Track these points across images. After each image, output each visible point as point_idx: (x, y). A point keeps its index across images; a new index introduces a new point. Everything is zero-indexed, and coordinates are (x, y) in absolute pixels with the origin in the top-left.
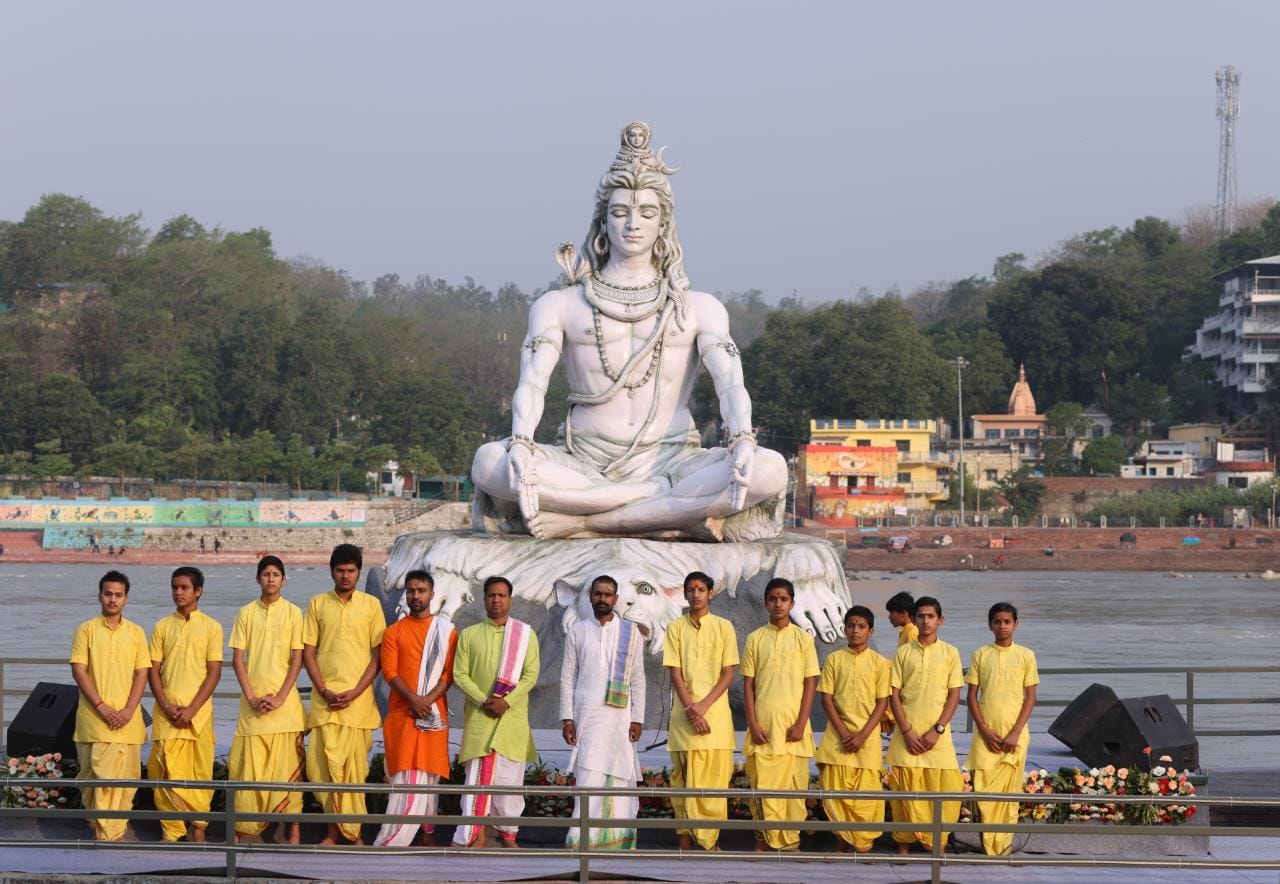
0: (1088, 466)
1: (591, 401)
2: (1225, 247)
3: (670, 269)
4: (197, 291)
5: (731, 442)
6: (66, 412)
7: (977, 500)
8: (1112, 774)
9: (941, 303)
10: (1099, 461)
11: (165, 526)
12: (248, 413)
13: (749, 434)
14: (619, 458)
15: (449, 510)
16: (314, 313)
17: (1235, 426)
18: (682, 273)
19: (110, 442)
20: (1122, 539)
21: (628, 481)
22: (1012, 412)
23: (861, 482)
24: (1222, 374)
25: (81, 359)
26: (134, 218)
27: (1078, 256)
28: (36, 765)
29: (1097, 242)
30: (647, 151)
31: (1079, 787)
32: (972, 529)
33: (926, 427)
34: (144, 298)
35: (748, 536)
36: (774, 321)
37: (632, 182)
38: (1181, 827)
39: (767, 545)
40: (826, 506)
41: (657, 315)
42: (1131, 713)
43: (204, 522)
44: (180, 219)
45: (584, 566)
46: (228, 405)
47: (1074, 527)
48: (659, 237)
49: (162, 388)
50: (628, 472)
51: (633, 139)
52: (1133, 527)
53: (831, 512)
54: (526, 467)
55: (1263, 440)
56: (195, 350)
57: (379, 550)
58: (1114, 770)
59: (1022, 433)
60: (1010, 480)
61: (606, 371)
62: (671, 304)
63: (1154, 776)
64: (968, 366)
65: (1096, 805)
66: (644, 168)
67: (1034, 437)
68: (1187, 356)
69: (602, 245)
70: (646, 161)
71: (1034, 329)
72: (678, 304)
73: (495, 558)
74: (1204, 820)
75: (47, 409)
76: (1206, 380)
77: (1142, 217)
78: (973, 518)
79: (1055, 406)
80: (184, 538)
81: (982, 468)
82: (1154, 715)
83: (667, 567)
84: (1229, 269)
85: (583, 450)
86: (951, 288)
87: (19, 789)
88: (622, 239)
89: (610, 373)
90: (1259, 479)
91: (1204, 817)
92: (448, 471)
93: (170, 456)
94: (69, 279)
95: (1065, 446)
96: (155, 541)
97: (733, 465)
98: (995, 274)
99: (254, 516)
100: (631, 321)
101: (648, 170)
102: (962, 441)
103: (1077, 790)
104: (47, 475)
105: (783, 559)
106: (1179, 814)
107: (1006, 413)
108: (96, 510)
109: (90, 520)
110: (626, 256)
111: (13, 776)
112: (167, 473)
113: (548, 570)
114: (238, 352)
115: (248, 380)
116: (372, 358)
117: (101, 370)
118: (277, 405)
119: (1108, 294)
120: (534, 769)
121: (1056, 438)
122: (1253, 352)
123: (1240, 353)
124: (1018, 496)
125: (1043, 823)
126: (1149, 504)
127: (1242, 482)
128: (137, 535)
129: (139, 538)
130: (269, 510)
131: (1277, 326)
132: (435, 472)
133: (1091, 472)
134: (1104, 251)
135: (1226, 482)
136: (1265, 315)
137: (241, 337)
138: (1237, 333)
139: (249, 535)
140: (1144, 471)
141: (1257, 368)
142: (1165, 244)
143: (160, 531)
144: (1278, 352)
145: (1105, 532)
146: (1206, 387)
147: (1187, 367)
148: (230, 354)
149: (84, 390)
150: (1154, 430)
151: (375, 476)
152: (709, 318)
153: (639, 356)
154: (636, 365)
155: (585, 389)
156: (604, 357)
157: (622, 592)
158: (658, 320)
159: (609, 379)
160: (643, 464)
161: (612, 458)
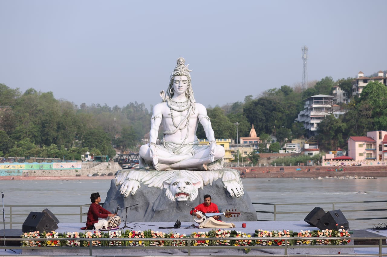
0: (270, 151)
1: (170, 133)
2: (305, 93)
3: (190, 97)
4: (35, 108)
7: (242, 160)
8: (328, 231)
9: (230, 109)
10: (273, 149)
11: (28, 170)
12: (49, 140)
13: (214, 141)
14: (178, 148)
15: (103, 164)
16: (66, 114)
17: (309, 139)
18: (194, 98)
19: (13, 148)
20: (280, 169)
21: (181, 155)
24: (305, 126)
25: (5, 126)
26: (18, 89)
27: (267, 96)
28: (32, 235)
29: (271, 92)
30: (184, 65)
31: (319, 235)
32: (241, 167)
33: (228, 141)
34: (21, 110)
35: (214, 169)
37: (180, 74)
38: (346, 245)
41: (188, 110)
42: (332, 215)
43: (38, 168)
44: (30, 89)
45: (171, 178)
46: (43, 138)
47: (268, 166)
48: (187, 89)
49: (26, 133)
50: (181, 152)
51: (180, 62)
52: (283, 166)
54: (154, 151)
55: (316, 143)
56: (35, 123)
57: (85, 175)
59: (253, 142)
60: (250, 154)
61: (174, 125)
62: (191, 107)
63: (339, 232)
64: (239, 125)
65: (323, 240)
66: (183, 70)
67: (256, 143)
68: (296, 121)
69: (172, 91)
70: (184, 68)
71: (256, 115)
72: (193, 107)
73: (146, 176)
74: (353, 243)
76: (301, 127)
77: (283, 85)
78: (241, 164)
79: (262, 135)
80: (33, 173)
81: (243, 151)
82: (337, 215)
83: (193, 177)
84: (306, 98)
85: (168, 146)
86: (233, 104)
87: (28, 241)
88: (178, 90)
89: (175, 125)
90: (316, 153)
92: (103, 154)
93: (29, 151)
95: (265, 146)
97: (211, 150)
98: (245, 101)
99: (52, 167)
100: (181, 111)
101: (184, 71)
102: (238, 144)
103: (318, 236)
105: (225, 175)
106: (346, 242)
107: (249, 137)
108: (10, 166)
109: (8, 169)
110: (179, 94)
111: (26, 238)
112: (28, 156)
113: (161, 179)
114: (46, 124)
115: (49, 131)
116: (82, 125)
117: (10, 129)
118: (57, 138)
119: (275, 106)
120: (170, 233)
121: (262, 143)
122: (313, 120)
123: (310, 121)
124: (253, 159)
125: (308, 246)
126: (287, 160)
127: (311, 154)
128: (21, 172)
129: (22, 173)
130: (56, 165)
131: (320, 113)
132: (99, 154)
133: (272, 152)
134: (273, 94)
135: (307, 154)
136: (316, 110)
137: (47, 120)
138: (309, 115)
139: (51, 172)
140: (285, 152)
141: (315, 124)
142: (289, 92)
143: (27, 171)
144: (320, 120)
145: (276, 167)
146: (301, 129)
147: (296, 124)
148: (44, 124)
149: (5, 134)
150: (288, 141)
151: (83, 156)
152: (201, 110)
153: (183, 121)
154: (182, 123)
155: (168, 130)
156: (173, 121)
157: (182, 185)
158: (188, 111)
159: (175, 127)
160: (185, 150)
161: (176, 148)
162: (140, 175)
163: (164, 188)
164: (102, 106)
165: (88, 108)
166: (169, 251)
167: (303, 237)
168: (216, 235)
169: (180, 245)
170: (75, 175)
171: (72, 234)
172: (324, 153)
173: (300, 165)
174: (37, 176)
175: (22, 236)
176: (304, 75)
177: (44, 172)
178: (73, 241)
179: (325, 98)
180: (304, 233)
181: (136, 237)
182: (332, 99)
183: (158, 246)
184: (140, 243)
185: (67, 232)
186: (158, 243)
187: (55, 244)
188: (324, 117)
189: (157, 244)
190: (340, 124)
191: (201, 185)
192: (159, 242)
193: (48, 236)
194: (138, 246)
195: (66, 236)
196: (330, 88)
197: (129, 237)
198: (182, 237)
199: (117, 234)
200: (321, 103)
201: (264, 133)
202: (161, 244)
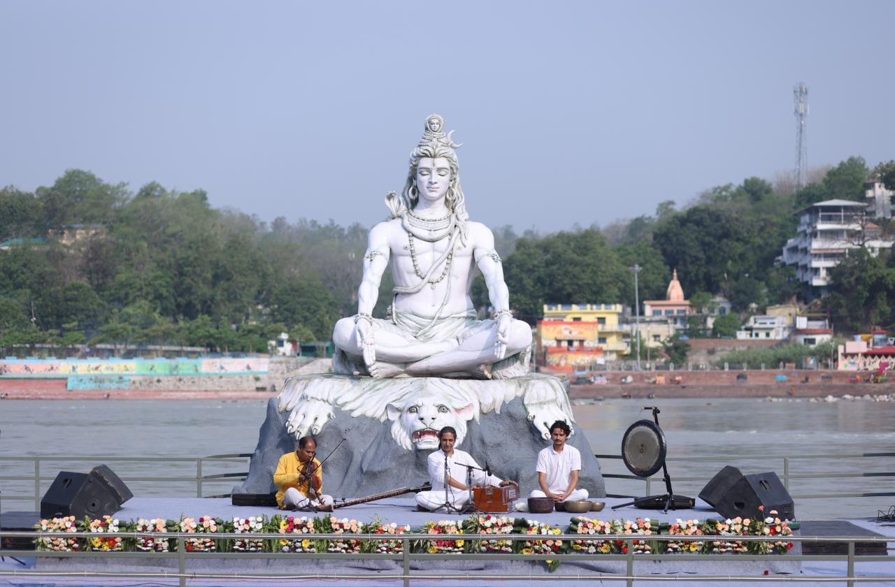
0: (715, 333)
1: (407, 291)
2: (800, 195)
3: (457, 208)
4: (161, 229)
5: (496, 316)
6: (80, 305)
7: (648, 354)
8: (740, 522)
9: (623, 232)
10: (722, 329)
11: (143, 375)
12: (194, 305)
13: (507, 311)
15: (320, 364)
16: (235, 244)
17: (808, 306)
18: (464, 210)
19: (109, 323)
20: (739, 377)
21: (432, 342)
22: (669, 299)
23: (576, 344)
24: (799, 274)
25: (90, 272)
26: (124, 185)
27: (709, 202)
28: (59, 524)
29: (720, 193)
30: (441, 133)
31: (719, 531)
32: (644, 372)
33: (616, 309)
34: (129, 233)
35: (508, 375)
36: (521, 244)
37: (432, 152)
38: (784, 556)
39: (520, 381)
40: (553, 359)
41: (449, 237)
42: (751, 484)
43: (167, 372)
44: (151, 185)
46: (180, 299)
47: (708, 370)
48: (449, 188)
49: (141, 289)
50: (431, 336)
51: (433, 126)
52: (745, 370)
53: (557, 362)
54: (367, 333)
55: (825, 315)
56: (160, 265)
58: (741, 520)
59: (675, 313)
60: (668, 342)
61: (416, 272)
62: (458, 230)
63: (766, 523)
64: (641, 271)
65: (730, 542)
66: (440, 144)
67: (682, 315)
68: (777, 263)
69: (414, 192)
70: (441, 140)
71: (683, 248)
72: (462, 230)
73: (348, 391)
74: (799, 552)
75: (69, 303)
76: (789, 277)
77: (749, 178)
78: (645, 365)
79: (696, 296)
80: (155, 383)
81: (651, 334)
82: (765, 484)
83: (456, 395)
84: (803, 209)
85: (403, 322)
86: (630, 223)
87: (48, 539)
88: (427, 190)
89: (419, 273)
90: (823, 339)
91: (798, 549)
92: (319, 340)
93: (146, 331)
94: (82, 222)
95: (702, 321)
96: (137, 384)
98: (657, 213)
99: (199, 368)
100: (432, 241)
101: (442, 145)
102: (638, 317)
103: (718, 533)
104: (69, 344)
105: (530, 389)
106: (783, 548)
107: (665, 300)
108: (100, 366)
109: (97, 373)
110: (430, 202)
111: (44, 531)
112: (144, 343)
113: (382, 398)
114: (187, 266)
115: (194, 284)
116: (271, 270)
117: (103, 278)
118: (212, 299)
119: (728, 226)
120: (374, 523)
121: (696, 314)
122: (818, 260)
123: (810, 262)
124: (673, 351)
125: (696, 554)
126: (755, 355)
127: (812, 341)
128: (126, 381)
129: (127, 383)
130: (208, 365)
131: (833, 244)
132: (310, 340)
133: (719, 336)
134: (725, 199)
135: (802, 342)
136: (826, 237)
137: (189, 256)
138: (808, 249)
139: (196, 380)
140: (751, 335)
141: (821, 270)
142: (764, 195)
143: (140, 378)
144: (834, 260)
145: (727, 373)
146: (789, 282)
147: (778, 270)
148: (182, 268)
149: (92, 292)
150: (757, 309)
151: (273, 343)
152: (481, 238)
153: (438, 263)
154: (436, 269)
155: (404, 285)
156: (415, 263)
157: (429, 411)
158: (449, 240)
159: (419, 278)
160: (441, 330)
161: (421, 327)
162: (333, 388)
163: (388, 420)
164: (323, 226)
165: (290, 231)
166: (372, 564)
167: (681, 536)
168: (479, 529)
169: (398, 552)
170: (254, 388)
171: (150, 524)
172: (841, 340)
173: (784, 366)
174: (165, 391)
175: (37, 526)
176: (800, 153)
177: (180, 380)
178: (152, 539)
179: (846, 208)
180: (684, 526)
181: (295, 530)
182: (865, 211)
183: (347, 552)
184: (306, 544)
185: (138, 519)
186: (346, 546)
187: (112, 547)
188: (845, 253)
189: (344, 548)
190: (881, 271)
191: (474, 413)
192: (348, 544)
193: (95, 528)
194: (301, 552)
195: (136, 529)
196: (860, 185)
197: (280, 531)
198: (402, 533)
199: (252, 525)
200: (838, 220)
201: (703, 291)
202: (352, 549)
